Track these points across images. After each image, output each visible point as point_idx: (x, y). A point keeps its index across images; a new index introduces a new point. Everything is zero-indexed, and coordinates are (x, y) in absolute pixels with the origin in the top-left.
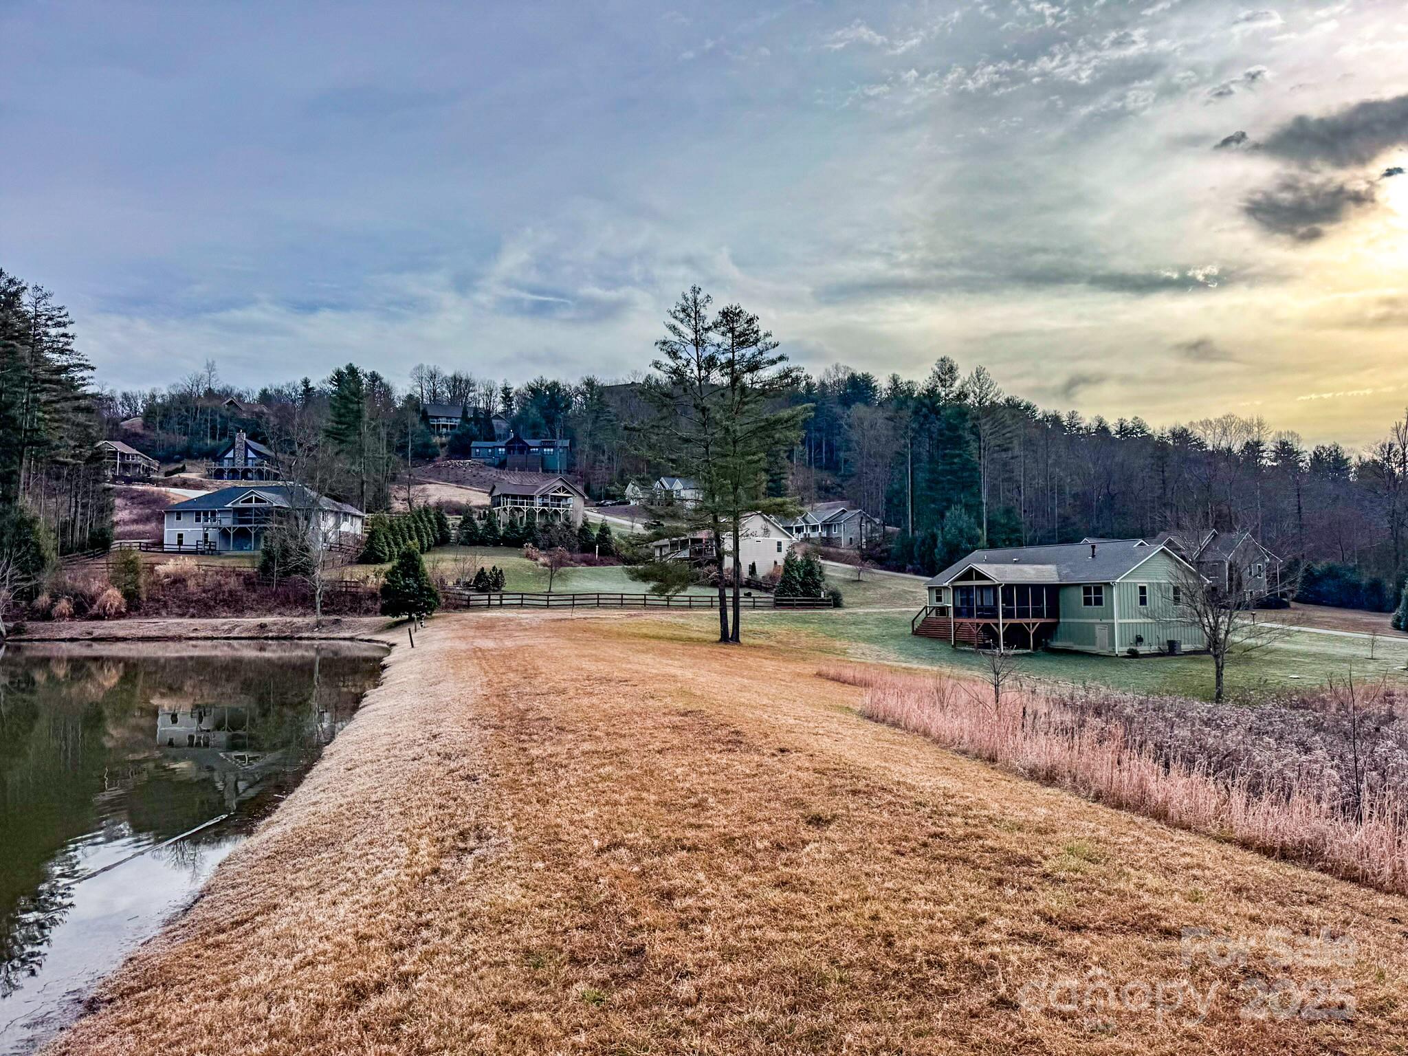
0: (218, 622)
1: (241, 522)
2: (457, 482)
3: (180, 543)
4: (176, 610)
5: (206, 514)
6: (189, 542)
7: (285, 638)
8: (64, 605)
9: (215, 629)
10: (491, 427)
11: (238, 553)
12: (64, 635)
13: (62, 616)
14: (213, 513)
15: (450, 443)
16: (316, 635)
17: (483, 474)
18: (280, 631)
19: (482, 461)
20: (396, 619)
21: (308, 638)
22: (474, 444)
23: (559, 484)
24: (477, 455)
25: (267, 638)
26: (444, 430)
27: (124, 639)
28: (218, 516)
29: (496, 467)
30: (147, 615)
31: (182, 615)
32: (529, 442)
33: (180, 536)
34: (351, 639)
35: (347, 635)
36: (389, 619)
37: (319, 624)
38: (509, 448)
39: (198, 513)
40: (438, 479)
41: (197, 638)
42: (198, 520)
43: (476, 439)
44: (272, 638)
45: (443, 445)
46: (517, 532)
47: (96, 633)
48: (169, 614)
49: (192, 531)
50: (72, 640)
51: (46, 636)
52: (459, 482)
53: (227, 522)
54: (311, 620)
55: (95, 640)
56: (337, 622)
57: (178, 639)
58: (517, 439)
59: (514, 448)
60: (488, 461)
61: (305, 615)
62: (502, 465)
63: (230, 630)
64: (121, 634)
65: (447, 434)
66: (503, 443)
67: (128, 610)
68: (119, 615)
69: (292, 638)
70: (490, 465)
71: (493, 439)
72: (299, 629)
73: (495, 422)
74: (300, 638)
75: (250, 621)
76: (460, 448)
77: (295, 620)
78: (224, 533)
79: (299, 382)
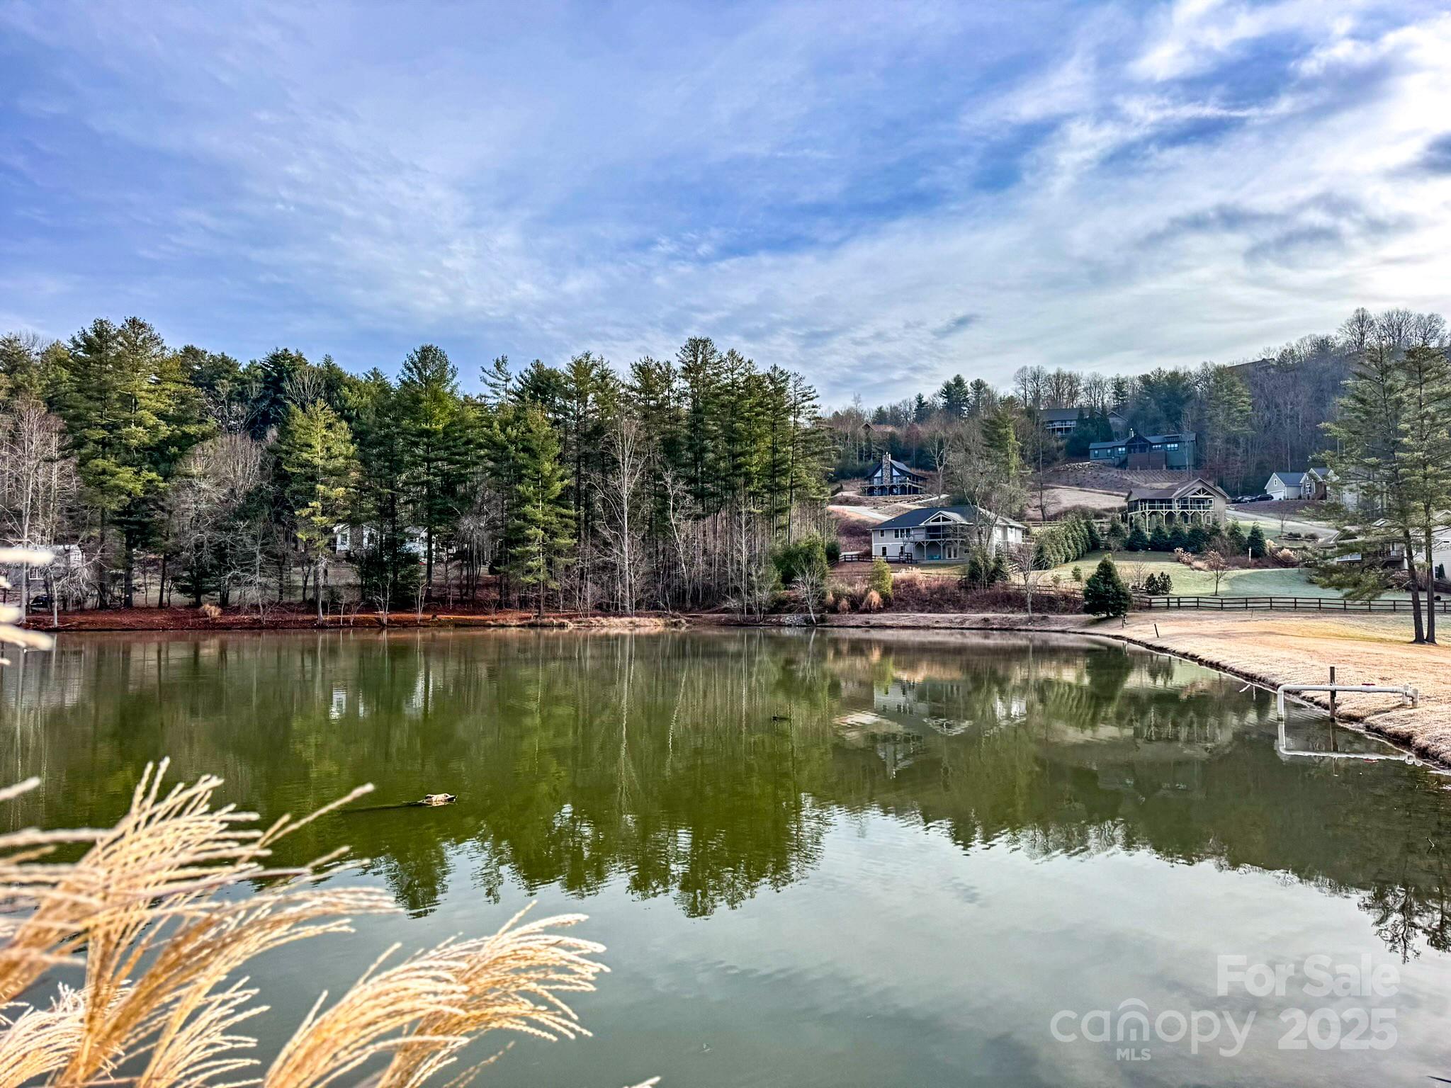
0: (952, 616)
1: (932, 537)
2: (1078, 485)
3: (884, 554)
4: (916, 607)
5: (902, 531)
6: (893, 552)
7: (1006, 629)
8: (844, 603)
9: (951, 621)
10: (1108, 427)
11: (932, 562)
12: (852, 623)
13: (844, 610)
14: (908, 531)
15: (1067, 446)
16: (1031, 628)
17: (1103, 475)
18: (1000, 624)
19: (1101, 461)
20: (1096, 617)
21: (1026, 630)
22: (1092, 446)
23: (1199, 487)
24: (1096, 456)
25: (992, 629)
26: (1059, 433)
27: (891, 627)
28: (912, 532)
29: (1117, 467)
30: (898, 610)
31: (922, 611)
32: (1151, 439)
33: (884, 549)
34: (1063, 632)
35: (1058, 628)
36: (1091, 616)
37: (1030, 620)
38: (1130, 446)
39: (897, 531)
40: (1059, 483)
41: (940, 628)
42: (897, 536)
43: (1093, 442)
44: (996, 629)
45: (1059, 449)
46: (1165, 537)
47: (872, 622)
48: (913, 610)
49: (893, 544)
50: (858, 627)
51: (841, 623)
52: (1080, 485)
53: (920, 537)
54: (1023, 616)
55: (873, 627)
56: (1044, 618)
57: (927, 628)
58: (1138, 438)
59: (1135, 447)
60: (1107, 461)
61: (1013, 612)
62: (1123, 465)
63: (962, 623)
64: (889, 623)
65: (1062, 438)
66: (1123, 442)
67: (885, 605)
68: (879, 610)
69: (1012, 630)
70: (1109, 465)
71: (1111, 440)
72: (1015, 623)
73: (1111, 420)
74: (1019, 630)
75: (975, 616)
76: (1078, 450)
77: (1010, 616)
78: (919, 545)
79: (913, 399)
